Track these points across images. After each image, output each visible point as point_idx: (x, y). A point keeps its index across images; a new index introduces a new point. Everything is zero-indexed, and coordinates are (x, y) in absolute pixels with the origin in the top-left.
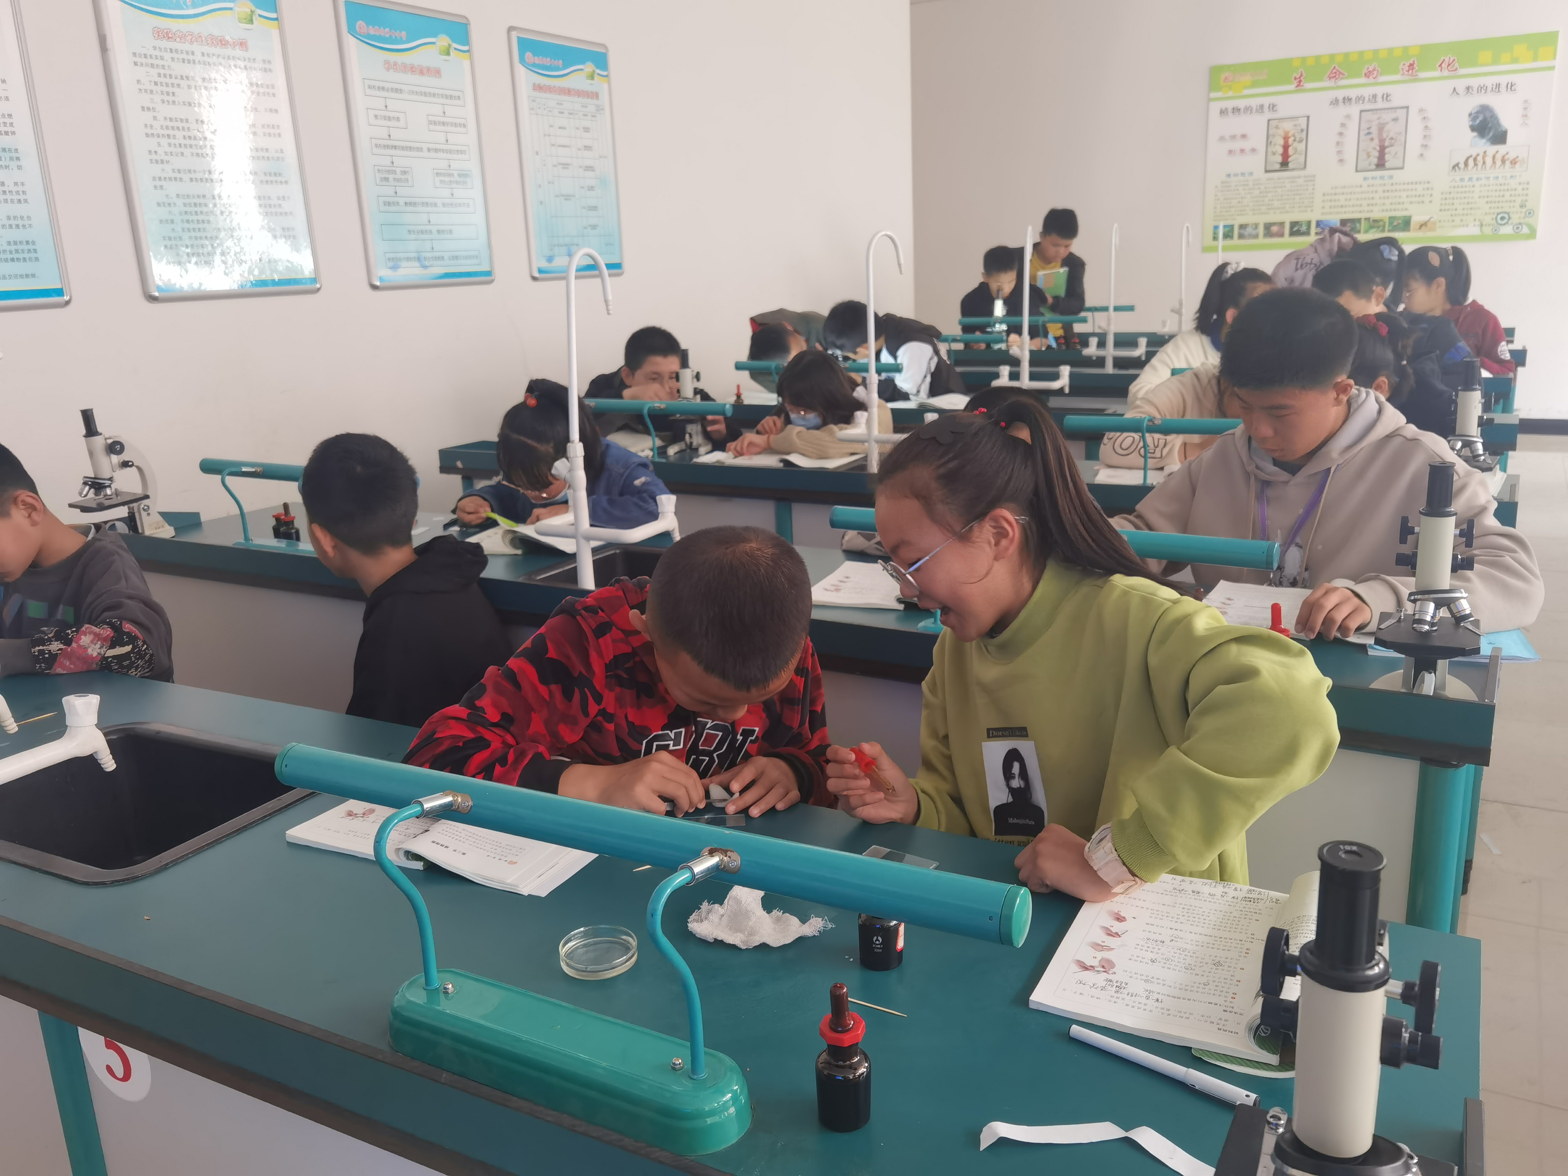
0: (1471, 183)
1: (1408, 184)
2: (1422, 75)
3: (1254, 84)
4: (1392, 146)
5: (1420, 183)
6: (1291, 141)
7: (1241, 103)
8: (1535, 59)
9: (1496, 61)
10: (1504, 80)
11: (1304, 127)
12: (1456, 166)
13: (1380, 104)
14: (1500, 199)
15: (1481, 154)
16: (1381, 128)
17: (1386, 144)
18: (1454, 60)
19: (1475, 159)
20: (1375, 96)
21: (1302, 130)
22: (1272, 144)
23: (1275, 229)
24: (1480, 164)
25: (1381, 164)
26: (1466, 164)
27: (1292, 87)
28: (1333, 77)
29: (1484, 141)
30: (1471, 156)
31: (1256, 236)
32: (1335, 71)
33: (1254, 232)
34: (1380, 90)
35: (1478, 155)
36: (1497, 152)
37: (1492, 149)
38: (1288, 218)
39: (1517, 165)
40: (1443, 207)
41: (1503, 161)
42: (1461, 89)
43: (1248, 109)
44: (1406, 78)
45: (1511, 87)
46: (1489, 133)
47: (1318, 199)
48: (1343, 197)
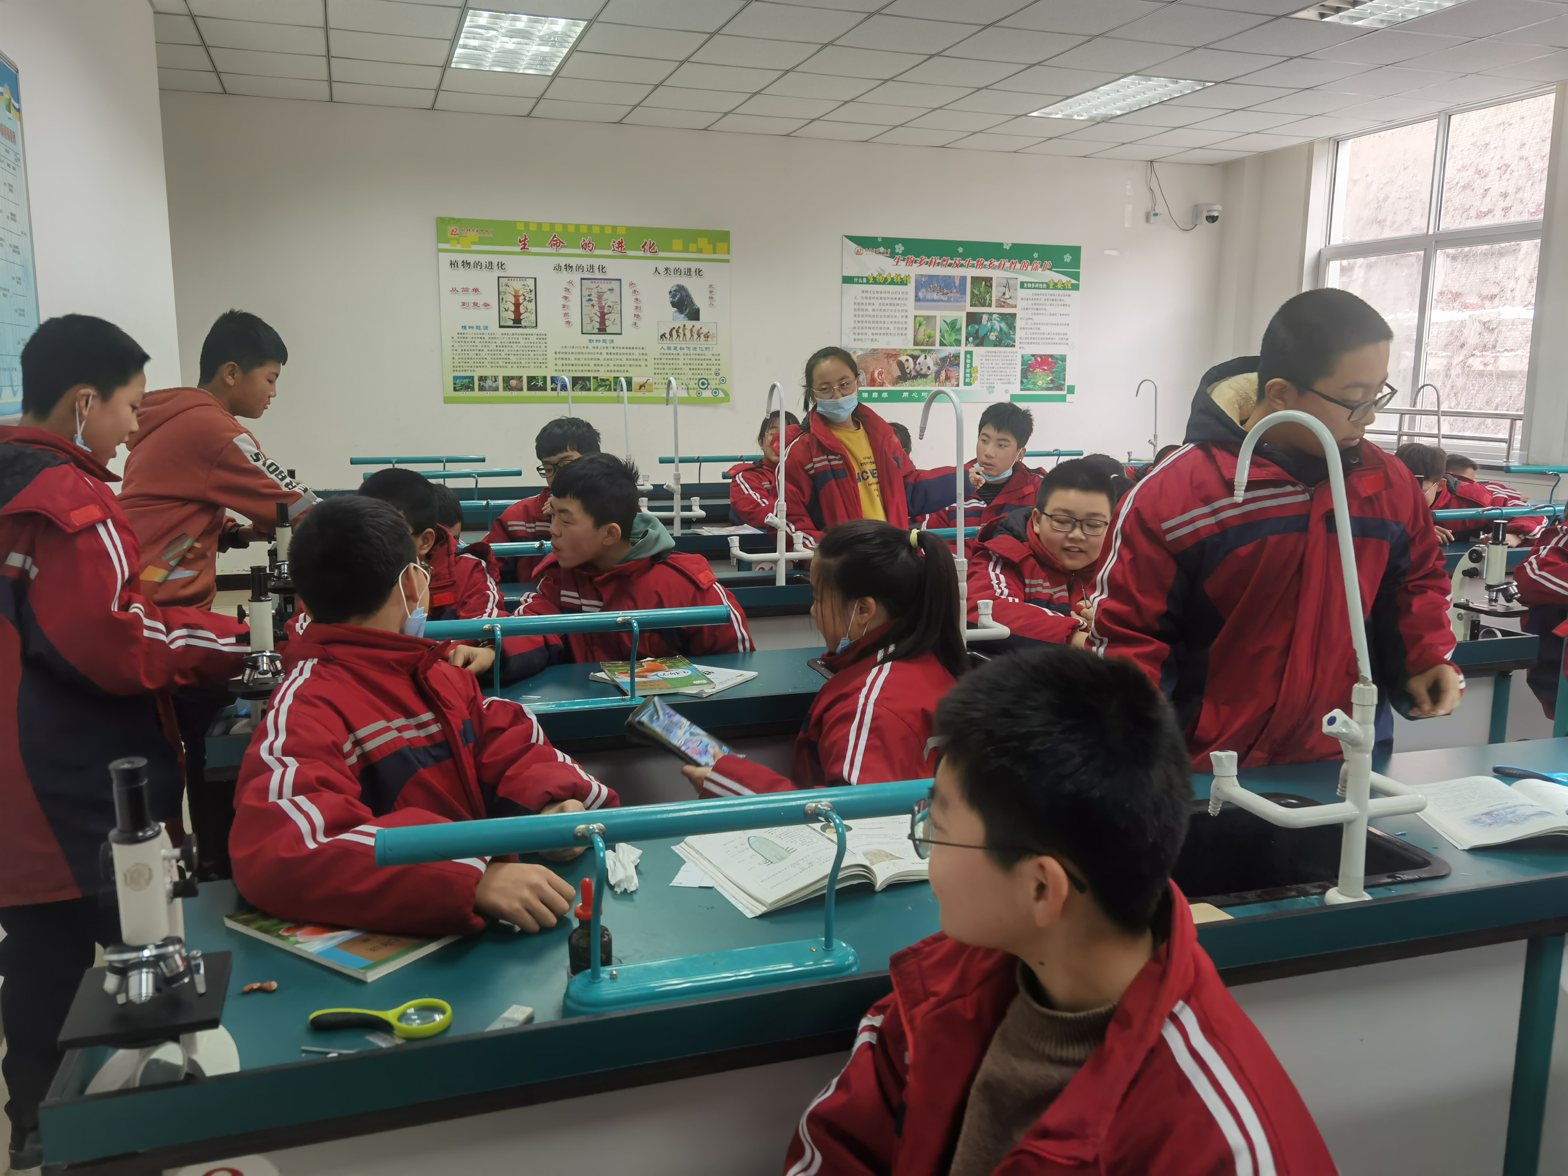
0: (675, 352)
1: (627, 348)
2: (630, 253)
3: (481, 242)
4: (610, 313)
5: (636, 348)
6: (521, 299)
7: (471, 258)
8: (714, 252)
9: (686, 249)
10: (694, 266)
11: (533, 288)
12: (663, 336)
13: (597, 275)
14: (700, 367)
15: (682, 327)
16: (600, 296)
17: (606, 311)
18: (654, 244)
19: (677, 331)
20: (592, 267)
21: (531, 291)
22: (504, 300)
23: (513, 383)
24: (682, 335)
25: (602, 330)
26: (671, 335)
27: (518, 249)
28: (555, 245)
29: (682, 316)
30: (674, 328)
31: (497, 389)
32: (555, 239)
33: (494, 385)
34: (596, 262)
35: (679, 328)
36: (693, 326)
37: (690, 324)
38: (525, 373)
39: (710, 339)
40: (657, 371)
41: (699, 336)
42: (661, 270)
43: (477, 264)
44: (617, 254)
45: (699, 272)
46: (686, 310)
47: (551, 356)
48: (572, 357)
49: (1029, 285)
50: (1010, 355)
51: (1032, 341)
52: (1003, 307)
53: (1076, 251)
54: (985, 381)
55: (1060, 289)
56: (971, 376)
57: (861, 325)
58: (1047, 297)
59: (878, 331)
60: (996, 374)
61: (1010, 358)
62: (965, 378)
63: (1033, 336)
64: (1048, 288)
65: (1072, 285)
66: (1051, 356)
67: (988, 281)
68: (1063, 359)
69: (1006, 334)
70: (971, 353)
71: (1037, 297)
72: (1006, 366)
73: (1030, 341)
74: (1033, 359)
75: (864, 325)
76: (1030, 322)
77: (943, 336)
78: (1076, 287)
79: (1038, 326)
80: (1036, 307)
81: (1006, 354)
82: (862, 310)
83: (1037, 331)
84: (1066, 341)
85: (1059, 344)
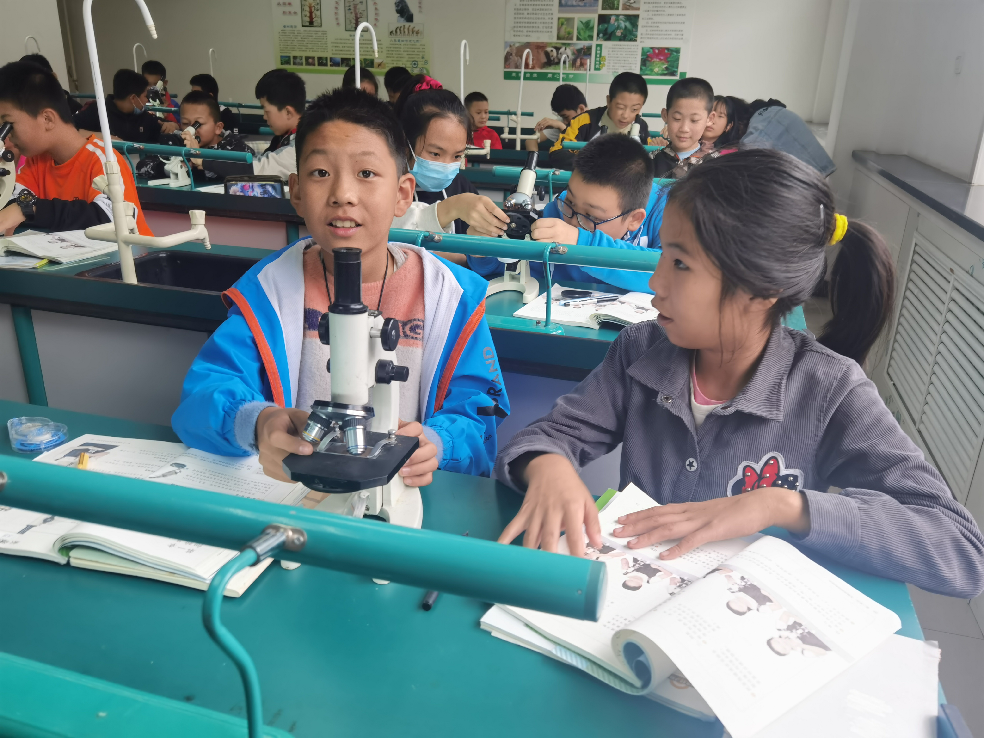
0: (398, 43)
4: (361, 18)
6: (313, 9)
11: (319, 2)
12: (391, 33)
15: (403, 27)
16: (355, 6)
17: (359, 16)
19: (400, 30)
21: (318, 4)
22: (304, 10)
23: (310, 60)
24: (402, 32)
26: (396, 32)
29: (403, 19)
30: (398, 27)
31: (302, 64)
33: (301, 62)
35: (401, 27)
36: (409, 26)
37: (407, 24)
38: (316, 55)
39: (419, 35)
40: (388, 56)
41: (413, 32)
46: (405, 15)
47: (329, 45)
48: (341, 45)
50: (633, 47)
51: (652, 36)
52: (628, 9)
54: (611, 67)
56: (600, 63)
57: (519, 25)
58: (666, 1)
59: (531, 29)
60: (620, 62)
61: (632, 50)
62: (595, 64)
63: (652, 33)
66: (668, 49)
68: (678, 51)
69: (629, 31)
70: (600, 46)
71: (657, 1)
72: (628, 56)
73: (649, 36)
74: (651, 51)
75: (521, 25)
76: (650, 21)
77: (579, 33)
79: (657, 25)
80: (656, 9)
81: (629, 47)
82: (520, 14)
83: (656, 29)
84: (681, 37)
85: (675, 39)
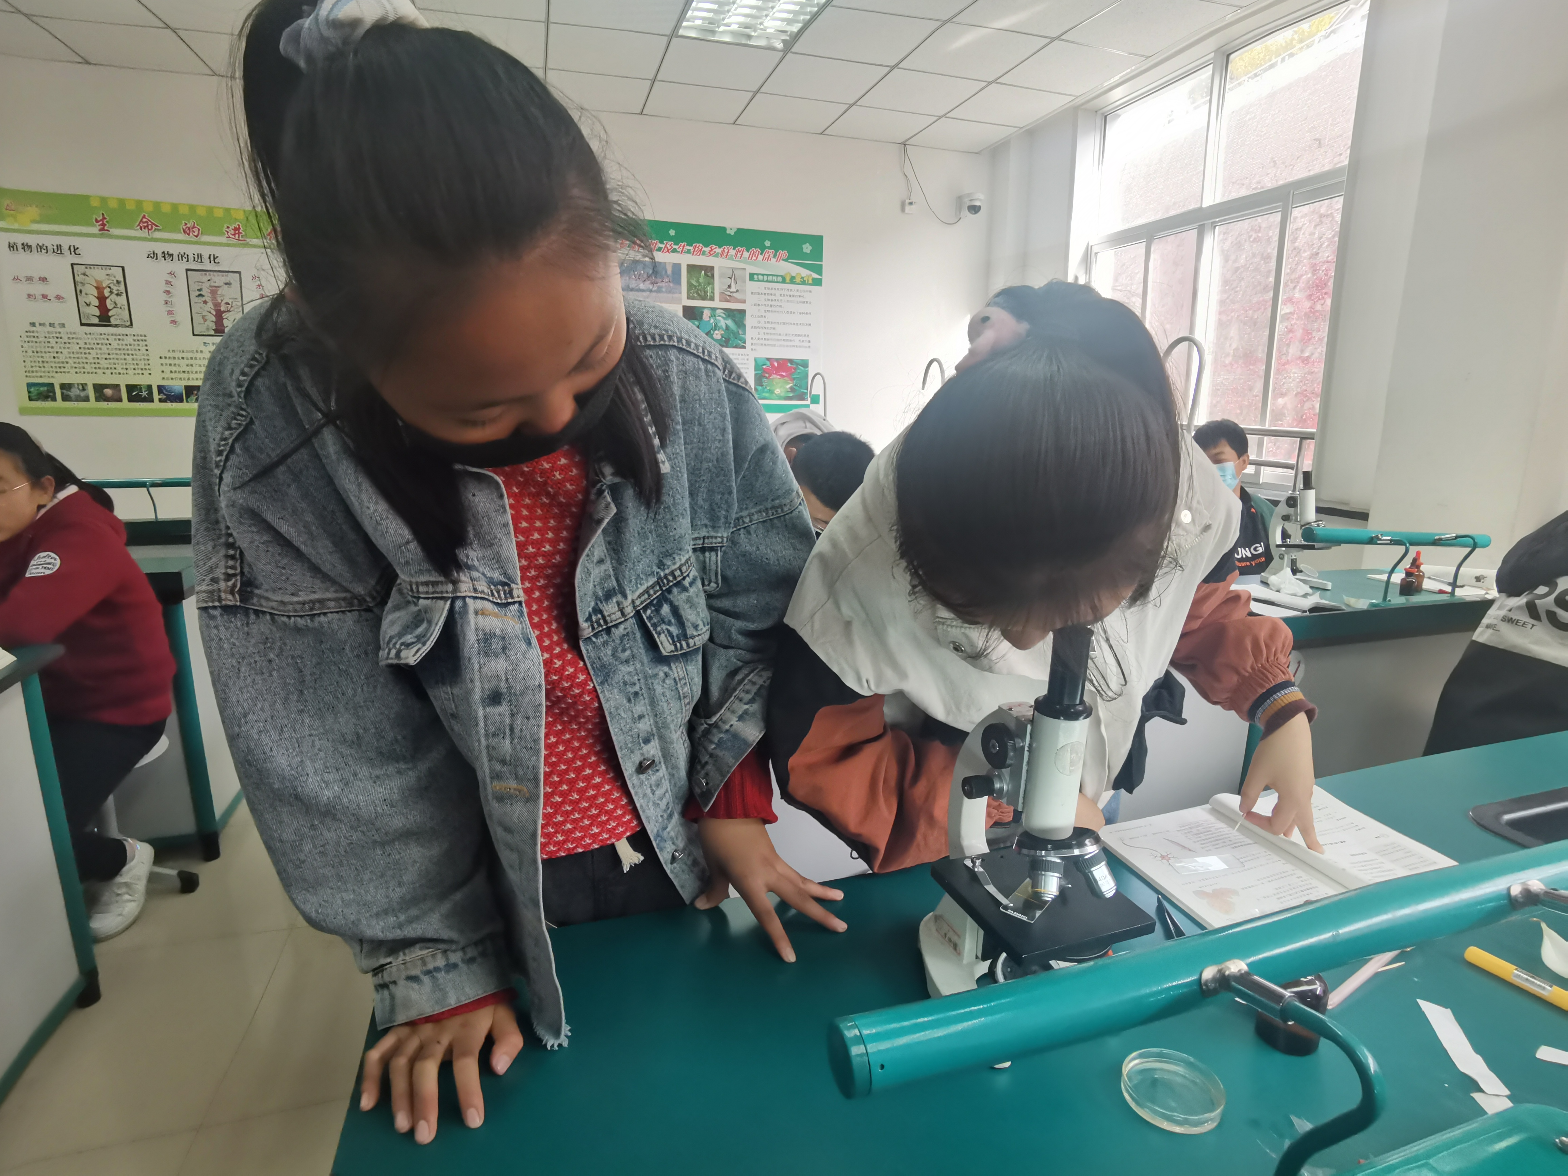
4: (229, 311)
6: (107, 292)
7: (32, 240)
11: (122, 279)
13: (207, 265)
16: (214, 291)
17: (222, 308)
20: (200, 256)
22: (87, 295)
27: (95, 230)
28: (145, 227)
31: (86, 399)
32: (144, 220)
34: (204, 250)
38: (123, 380)
43: (42, 248)
44: (233, 242)
47: (155, 362)
48: (182, 362)
49: (761, 277)
51: (767, 342)
52: (728, 301)
53: (817, 241)
55: (798, 284)
58: (783, 292)
63: (766, 337)
64: (784, 281)
65: (813, 279)
66: (791, 361)
67: (709, 271)
68: (805, 364)
69: (733, 333)
71: (770, 292)
73: (763, 342)
74: (768, 363)
76: (762, 320)
78: (818, 282)
79: (773, 326)
80: (770, 303)
83: (772, 331)
84: (808, 344)
85: (800, 347)
